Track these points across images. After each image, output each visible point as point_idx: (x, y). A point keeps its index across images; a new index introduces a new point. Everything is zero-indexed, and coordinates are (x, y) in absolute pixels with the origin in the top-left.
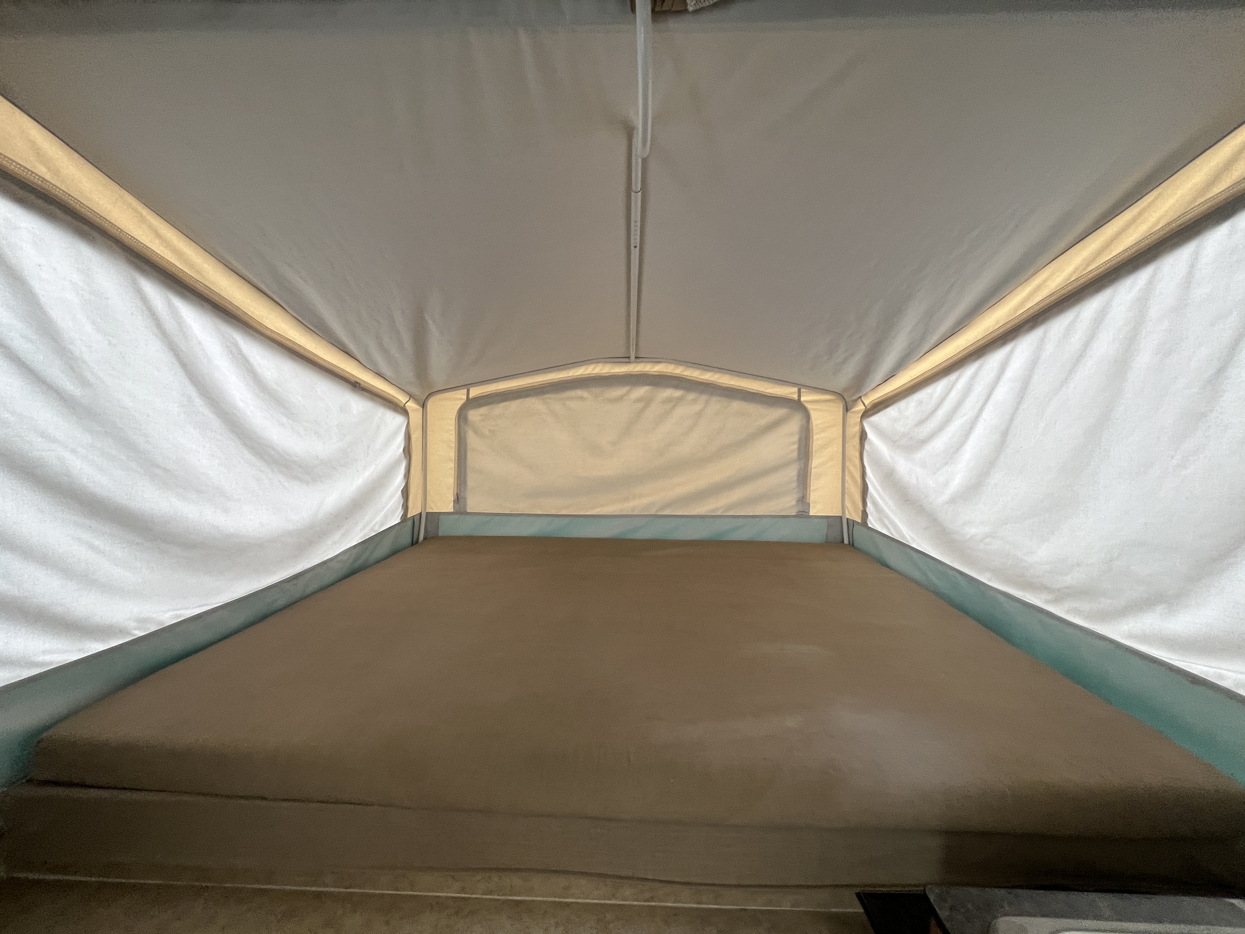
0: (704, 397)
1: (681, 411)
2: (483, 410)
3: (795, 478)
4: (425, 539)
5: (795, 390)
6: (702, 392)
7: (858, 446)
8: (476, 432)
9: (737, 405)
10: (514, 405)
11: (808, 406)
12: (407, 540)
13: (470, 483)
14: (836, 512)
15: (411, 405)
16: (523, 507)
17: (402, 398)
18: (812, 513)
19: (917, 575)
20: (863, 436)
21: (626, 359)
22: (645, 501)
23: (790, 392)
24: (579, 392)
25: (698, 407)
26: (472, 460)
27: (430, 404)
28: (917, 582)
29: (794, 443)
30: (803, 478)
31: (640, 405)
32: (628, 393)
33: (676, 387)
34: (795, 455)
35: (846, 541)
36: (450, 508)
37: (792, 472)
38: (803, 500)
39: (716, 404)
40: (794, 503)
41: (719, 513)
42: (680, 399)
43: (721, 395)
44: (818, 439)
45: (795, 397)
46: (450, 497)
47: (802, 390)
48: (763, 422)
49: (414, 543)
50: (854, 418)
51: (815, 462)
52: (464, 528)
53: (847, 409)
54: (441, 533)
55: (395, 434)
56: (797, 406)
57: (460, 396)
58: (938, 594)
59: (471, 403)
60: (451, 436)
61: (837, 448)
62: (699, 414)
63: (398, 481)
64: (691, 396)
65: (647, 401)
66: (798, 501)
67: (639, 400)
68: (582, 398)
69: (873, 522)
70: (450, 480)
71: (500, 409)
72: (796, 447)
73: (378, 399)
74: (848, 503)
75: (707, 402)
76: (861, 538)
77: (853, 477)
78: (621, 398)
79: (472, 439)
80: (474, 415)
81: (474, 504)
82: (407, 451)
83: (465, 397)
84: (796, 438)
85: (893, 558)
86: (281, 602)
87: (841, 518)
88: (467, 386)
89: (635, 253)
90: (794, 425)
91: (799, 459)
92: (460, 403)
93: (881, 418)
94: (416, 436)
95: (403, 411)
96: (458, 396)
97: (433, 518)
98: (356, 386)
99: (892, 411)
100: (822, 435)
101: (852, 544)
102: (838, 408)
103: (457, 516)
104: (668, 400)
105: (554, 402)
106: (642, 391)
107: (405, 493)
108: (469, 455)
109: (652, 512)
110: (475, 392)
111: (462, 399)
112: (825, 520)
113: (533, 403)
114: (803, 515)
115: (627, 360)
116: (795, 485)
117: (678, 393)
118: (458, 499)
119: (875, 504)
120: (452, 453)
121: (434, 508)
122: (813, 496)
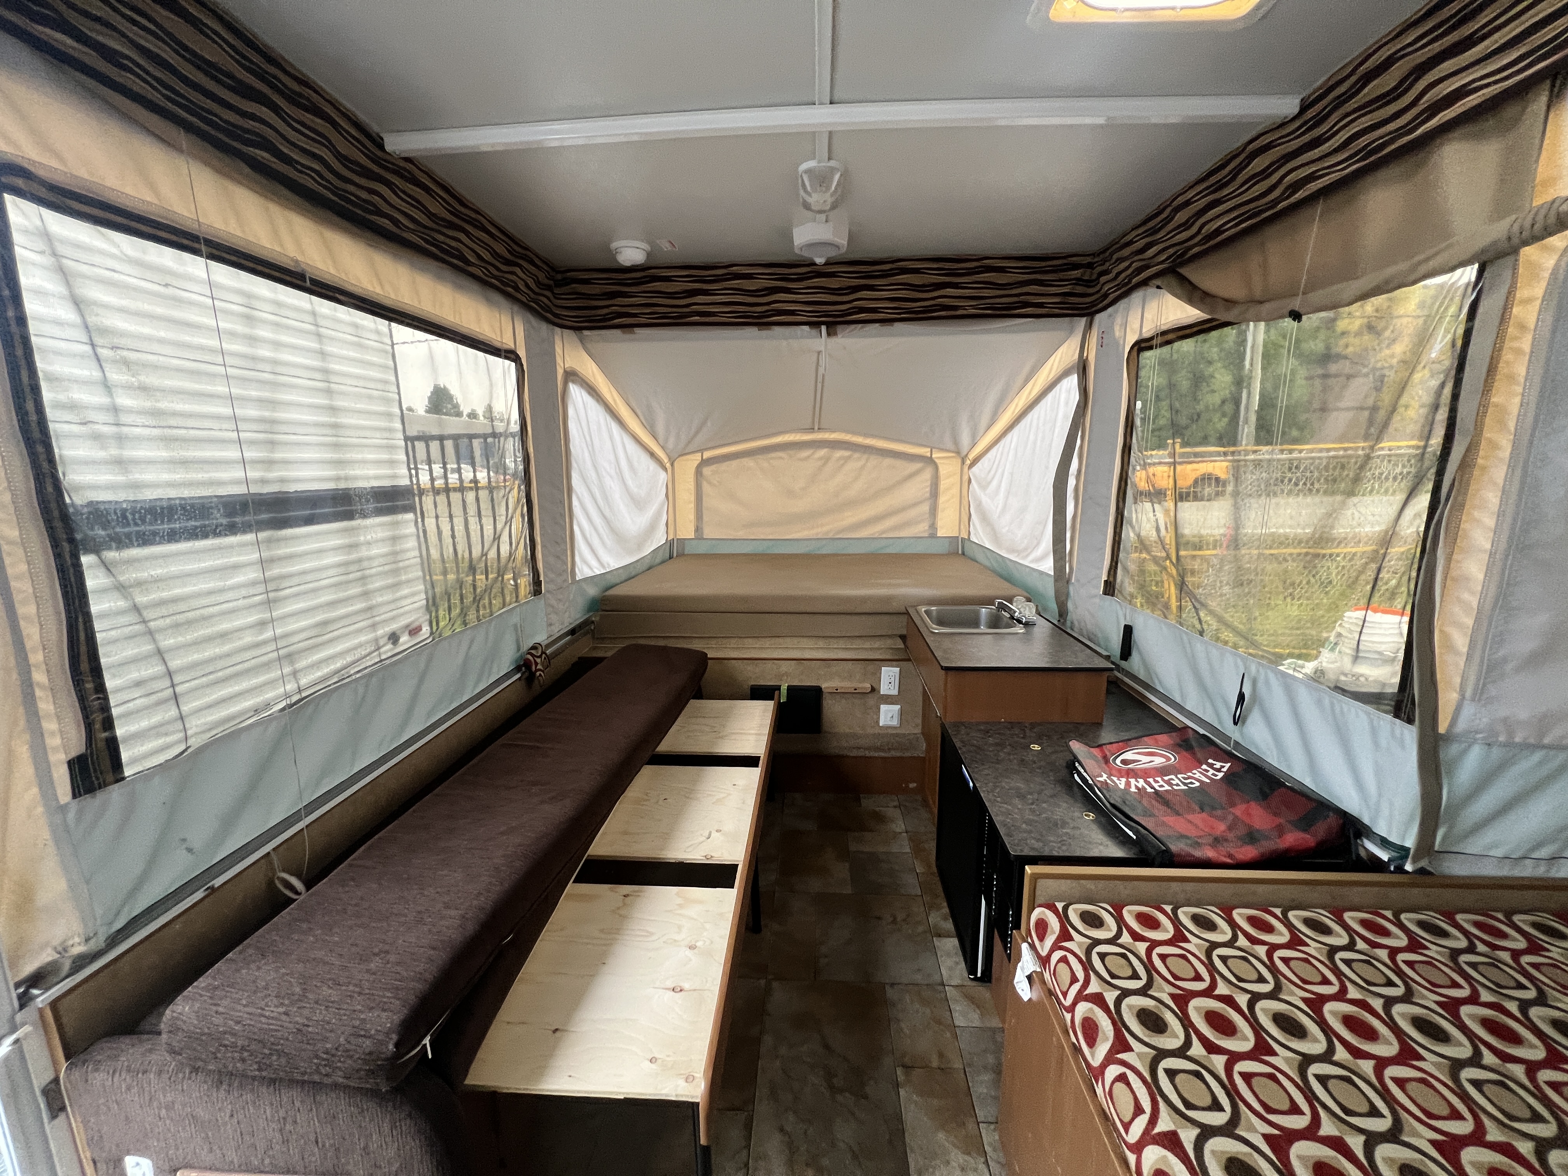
0: (865, 456)
1: (850, 466)
2: (713, 467)
3: (928, 511)
4: (677, 555)
5: (929, 450)
6: (864, 453)
7: (966, 487)
8: (710, 483)
9: (888, 461)
10: (734, 464)
11: (937, 461)
12: (668, 555)
13: (705, 518)
14: (953, 534)
16: (741, 534)
17: (666, 461)
18: (939, 535)
19: (987, 563)
20: (969, 480)
21: (812, 430)
22: (825, 529)
23: (925, 451)
24: (778, 454)
25: (861, 463)
26: (706, 502)
27: (678, 463)
29: (927, 487)
30: (933, 511)
31: (820, 463)
32: (812, 454)
33: (846, 449)
34: (928, 495)
35: (960, 552)
36: (692, 535)
37: (925, 508)
38: (933, 526)
39: (874, 460)
40: (927, 528)
41: (876, 536)
42: (849, 457)
44: (943, 484)
45: (929, 455)
46: (692, 528)
47: (933, 450)
48: (907, 473)
49: (671, 557)
50: (966, 468)
51: (942, 499)
52: (702, 548)
53: (963, 463)
54: (687, 552)
55: (663, 484)
56: (930, 461)
57: (698, 457)
58: (994, 571)
59: (704, 463)
60: (691, 485)
61: (956, 491)
62: (863, 467)
63: (663, 519)
64: (856, 455)
65: (826, 460)
66: (929, 527)
67: (820, 459)
68: (781, 458)
69: (973, 538)
70: (692, 517)
71: (724, 466)
72: (928, 489)
74: (960, 526)
75: (867, 460)
76: (966, 548)
78: (807, 458)
79: (706, 487)
80: (707, 471)
81: (708, 532)
82: (667, 495)
83: (700, 459)
84: (929, 483)
85: (980, 557)
87: (957, 537)
88: (702, 451)
90: (927, 474)
91: (931, 498)
92: (696, 463)
93: (976, 469)
94: (671, 485)
95: (666, 469)
96: (696, 458)
97: (682, 541)
98: (652, 455)
99: (979, 465)
100: (946, 481)
101: (963, 554)
102: (955, 462)
103: (696, 541)
104: (840, 458)
105: (762, 461)
106: (822, 452)
107: (667, 524)
108: (704, 499)
109: (831, 536)
110: (707, 455)
111: (698, 460)
112: (948, 539)
113: (748, 462)
114: (933, 536)
116: (927, 515)
117: (847, 453)
118: (698, 529)
119: (975, 525)
120: (693, 498)
121: (681, 535)
122: (940, 523)
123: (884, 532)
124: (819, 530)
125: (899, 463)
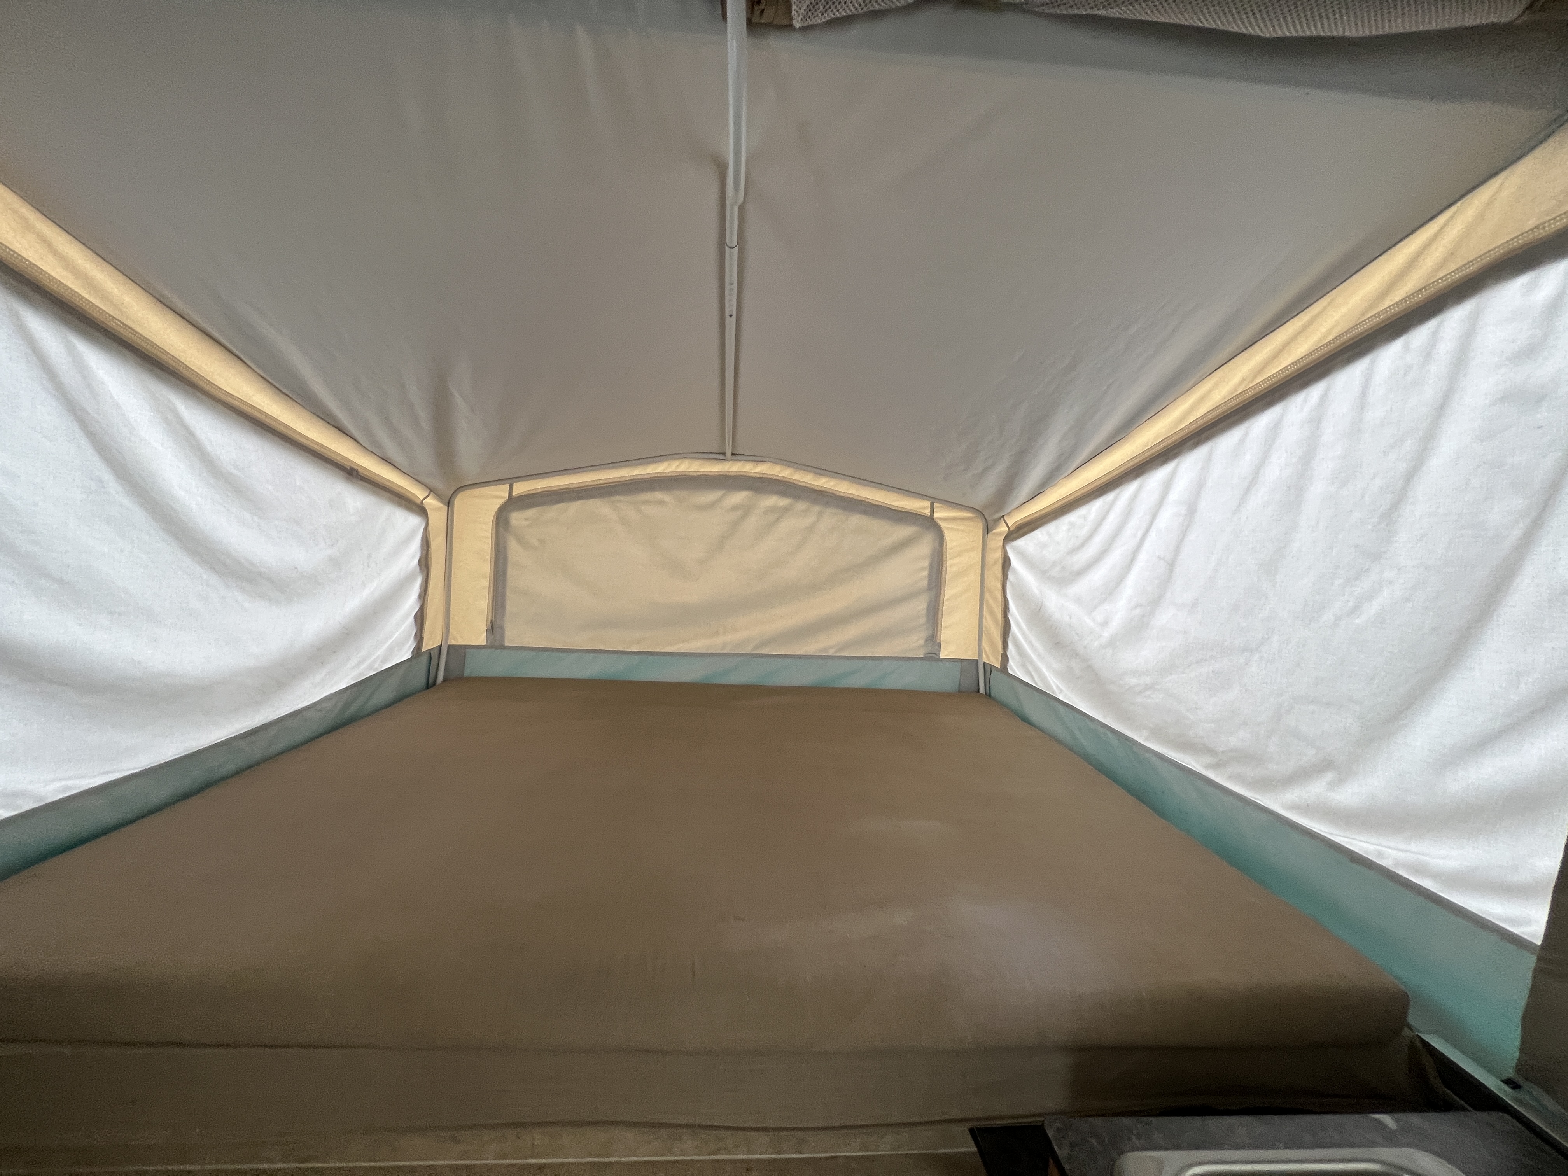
0: (817, 509)
1: (788, 524)
2: (531, 513)
3: (924, 612)
4: (445, 680)
5: (927, 504)
6: (815, 501)
7: (999, 574)
8: (521, 541)
9: (856, 520)
10: (574, 508)
11: (943, 524)
12: (420, 681)
13: (510, 608)
14: (971, 655)
15: (431, 503)
16: (580, 641)
17: (418, 493)
18: (943, 655)
20: (1006, 563)
21: (720, 455)
22: (738, 636)
23: (920, 506)
24: (658, 495)
25: (810, 520)
26: (515, 578)
27: (458, 502)
28: (1060, 742)
29: (922, 569)
30: (934, 612)
31: (734, 516)
32: (720, 500)
33: (781, 494)
34: (925, 582)
35: (982, 691)
36: (481, 640)
37: (920, 606)
38: (933, 639)
39: (830, 518)
40: (922, 642)
41: (831, 653)
42: (786, 510)
43: (838, 507)
44: (952, 566)
45: (927, 512)
46: (483, 626)
47: (936, 505)
48: (887, 542)
49: (430, 685)
50: (995, 541)
51: (949, 592)
52: (499, 666)
53: (987, 530)
54: (467, 673)
55: (407, 540)
56: (930, 523)
57: (501, 493)
58: (1085, 757)
59: (514, 503)
60: (487, 546)
61: (974, 577)
62: (811, 529)
63: (410, 603)
64: (801, 506)
65: (746, 510)
66: (926, 641)
67: (735, 508)
68: (662, 503)
69: (1014, 668)
70: (484, 604)
71: (552, 512)
72: (925, 573)
73: (384, 493)
74: (985, 645)
75: (820, 514)
76: (999, 689)
77: (992, 613)
78: (711, 506)
79: (515, 550)
80: (517, 518)
81: (514, 635)
82: (425, 563)
83: (507, 495)
84: (926, 563)
85: (1035, 712)
86: (231, 767)
87: (977, 662)
88: (511, 480)
89: (731, 323)
90: (924, 548)
91: (930, 588)
92: (499, 502)
93: (1025, 543)
94: (438, 544)
95: (420, 510)
96: (497, 493)
97: (458, 652)
98: (351, 474)
99: (1039, 535)
100: (957, 560)
101: (988, 695)
102: (978, 528)
103: (489, 651)
104: (772, 510)
105: (625, 505)
106: (739, 497)
107: (420, 619)
108: (510, 571)
109: (748, 650)
110: (520, 488)
111: (501, 497)
112: (959, 664)
113: (598, 506)
114: (932, 657)
115: (721, 457)
116: (923, 620)
117: (784, 502)
118: (494, 629)
119: (1018, 646)
120: (486, 568)
121: (458, 639)
122: (945, 635)
123: (847, 645)
124: (729, 638)
125: (876, 525)
